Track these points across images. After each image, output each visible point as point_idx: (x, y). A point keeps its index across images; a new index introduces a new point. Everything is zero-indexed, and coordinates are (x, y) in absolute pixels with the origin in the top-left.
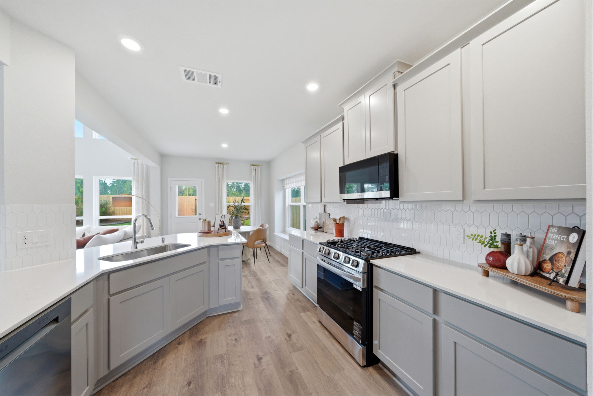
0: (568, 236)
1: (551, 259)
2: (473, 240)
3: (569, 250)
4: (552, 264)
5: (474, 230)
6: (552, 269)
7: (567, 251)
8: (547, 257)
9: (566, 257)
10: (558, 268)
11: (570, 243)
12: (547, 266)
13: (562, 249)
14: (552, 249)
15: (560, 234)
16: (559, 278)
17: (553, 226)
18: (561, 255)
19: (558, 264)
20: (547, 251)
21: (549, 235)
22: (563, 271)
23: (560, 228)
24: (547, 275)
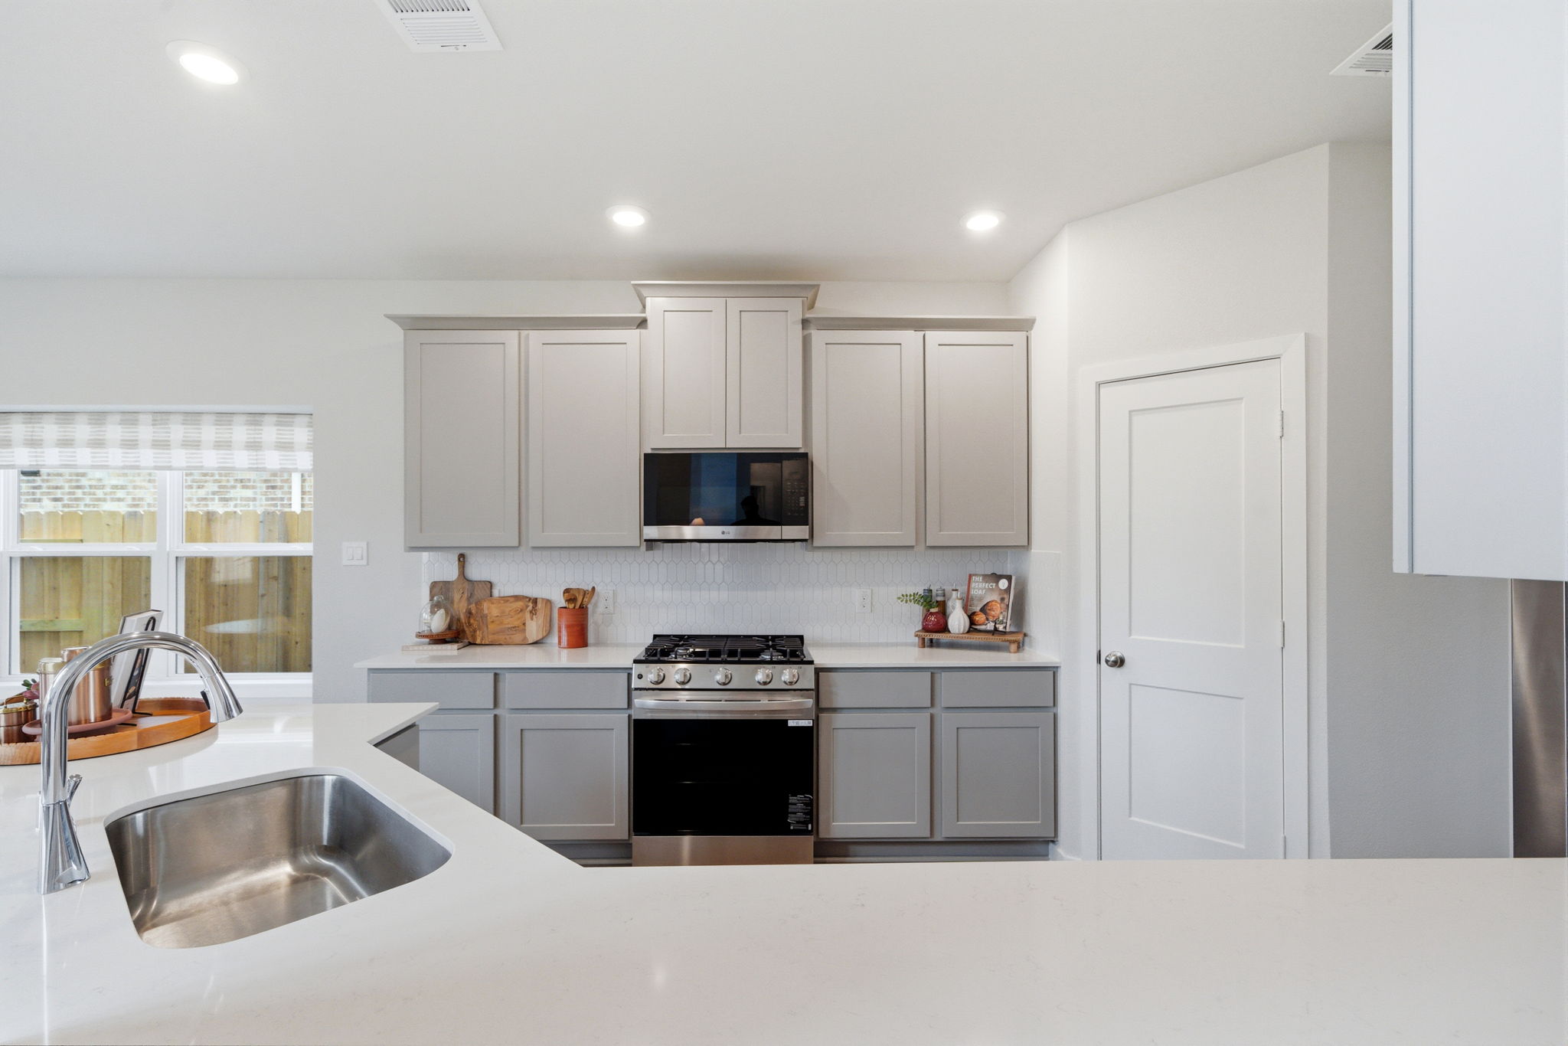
0: (997, 583)
1: (983, 610)
2: (906, 602)
3: (1001, 596)
4: (985, 614)
5: (911, 590)
6: (987, 619)
7: (1000, 597)
8: (978, 609)
9: (1000, 604)
10: (994, 617)
11: (1000, 589)
12: (980, 618)
13: (995, 597)
14: (981, 599)
15: (986, 582)
16: (997, 626)
17: (976, 575)
18: (993, 603)
19: (993, 613)
20: (975, 602)
21: (973, 585)
22: (1001, 618)
23: (985, 576)
24: (983, 627)
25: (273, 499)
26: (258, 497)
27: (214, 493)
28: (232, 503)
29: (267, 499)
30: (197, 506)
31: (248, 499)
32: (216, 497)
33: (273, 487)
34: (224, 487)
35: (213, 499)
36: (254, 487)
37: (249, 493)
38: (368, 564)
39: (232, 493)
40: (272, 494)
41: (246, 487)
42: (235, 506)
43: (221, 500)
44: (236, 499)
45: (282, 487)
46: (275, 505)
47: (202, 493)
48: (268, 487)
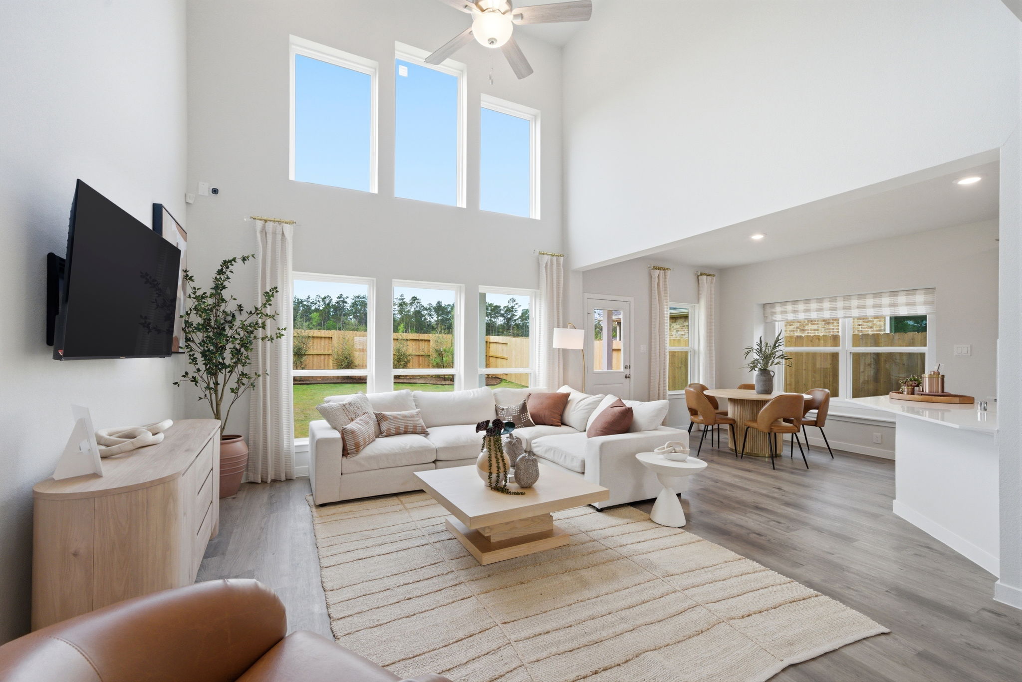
25: (827, 329)
26: (820, 328)
27: (797, 328)
28: (806, 332)
29: (825, 330)
30: (789, 333)
31: (815, 330)
32: (799, 330)
33: (828, 323)
34: (803, 324)
35: (797, 331)
36: (817, 324)
37: (815, 327)
38: (971, 355)
39: (807, 327)
40: (827, 326)
41: (814, 324)
42: (808, 333)
43: (801, 330)
44: (808, 330)
45: (833, 323)
46: (830, 332)
47: (791, 328)
48: (825, 324)
